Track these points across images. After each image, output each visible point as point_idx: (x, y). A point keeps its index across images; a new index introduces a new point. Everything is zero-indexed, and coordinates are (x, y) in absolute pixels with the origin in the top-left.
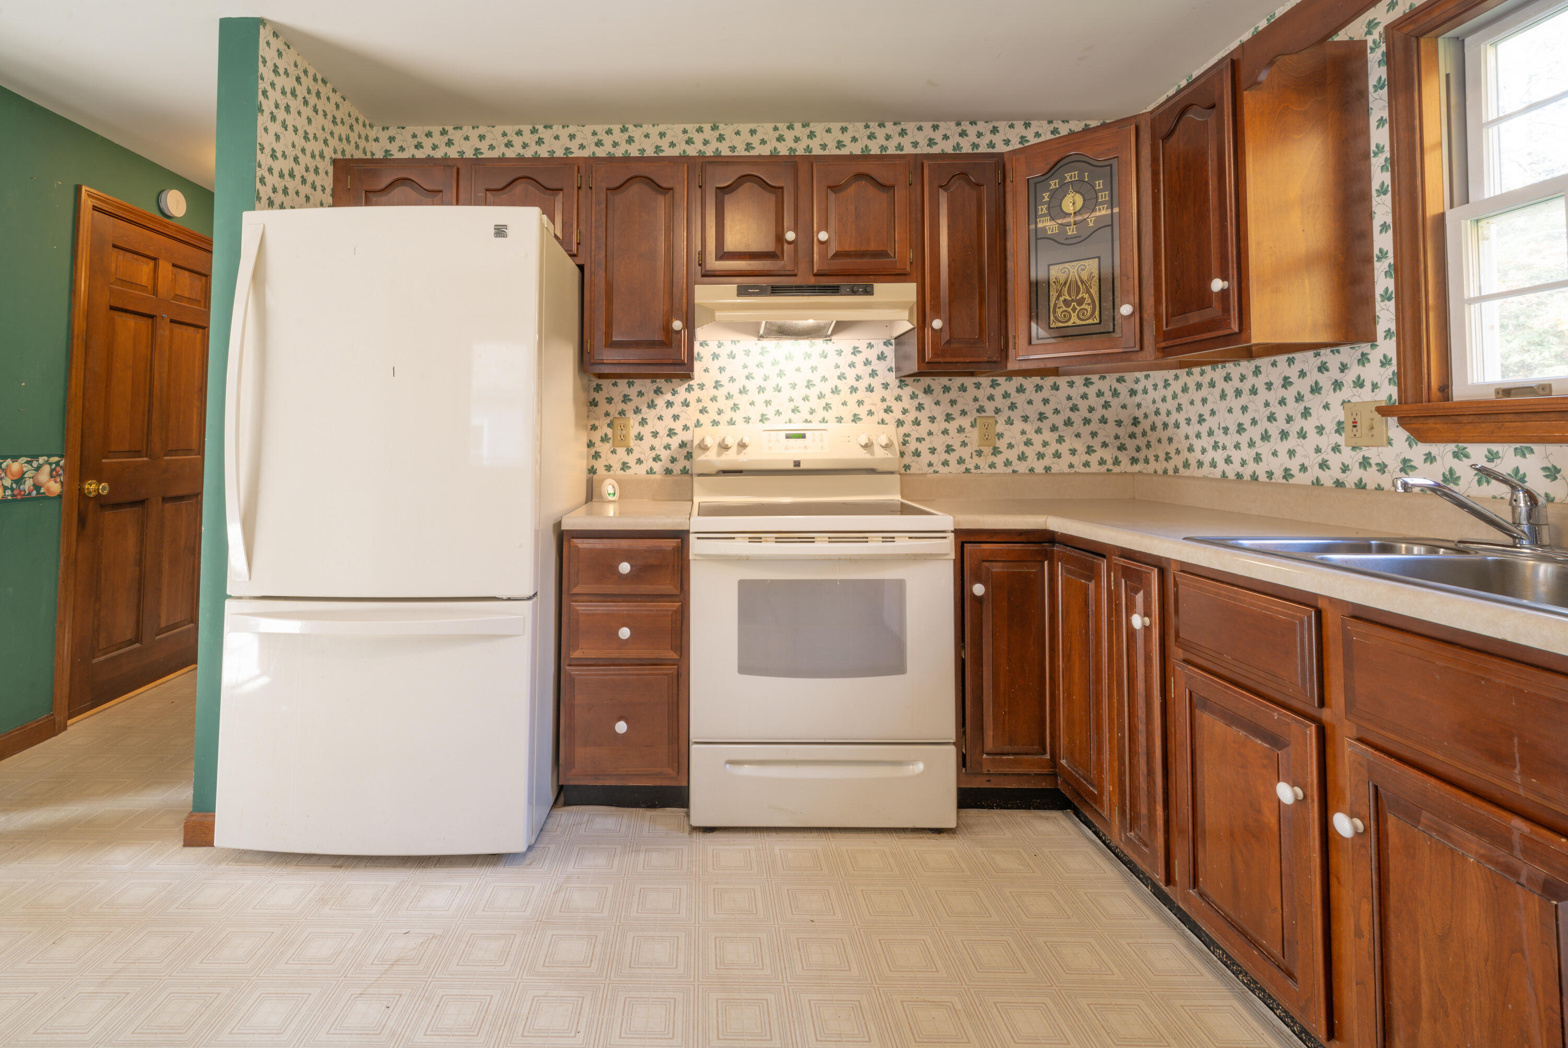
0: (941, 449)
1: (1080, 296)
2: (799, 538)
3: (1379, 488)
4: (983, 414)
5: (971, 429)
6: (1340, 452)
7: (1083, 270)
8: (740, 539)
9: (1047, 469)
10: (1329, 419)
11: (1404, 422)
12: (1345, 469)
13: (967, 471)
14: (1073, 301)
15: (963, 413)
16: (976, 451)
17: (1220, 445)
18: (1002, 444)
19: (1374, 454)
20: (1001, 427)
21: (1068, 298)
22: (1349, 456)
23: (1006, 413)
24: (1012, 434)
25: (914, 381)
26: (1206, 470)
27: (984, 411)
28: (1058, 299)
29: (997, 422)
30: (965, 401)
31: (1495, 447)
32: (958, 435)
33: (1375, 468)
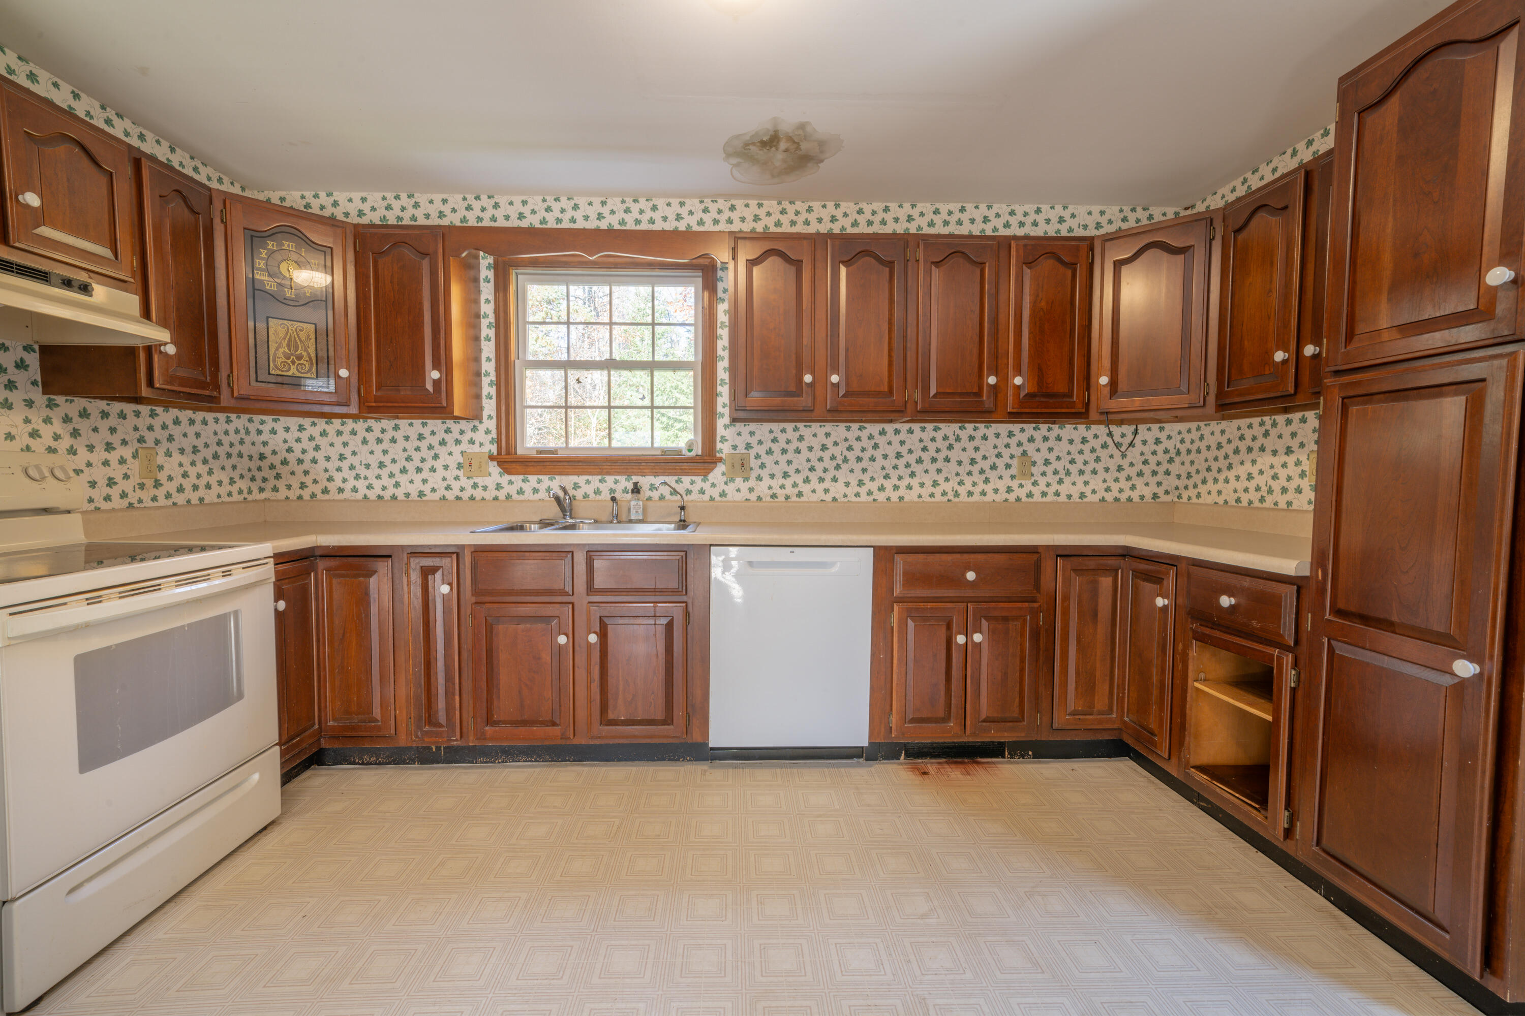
0: (102, 482)
1: (299, 352)
2: (133, 590)
3: (483, 499)
4: (144, 445)
5: (132, 460)
6: (459, 480)
7: (301, 330)
8: (74, 604)
9: (201, 500)
10: (452, 462)
11: (500, 464)
12: (462, 489)
13: (131, 504)
14: (292, 355)
15: (124, 442)
16: (139, 484)
17: (362, 476)
18: (162, 477)
19: (480, 481)
20: (161, 459)
21: (287, 350)
22: (464, 482)
23: (165, 445)
24: (171, 466)
25: (67, 401)
26: (347, 494)
27: (145, 442)
28: (277, 349)
29: (157, 454)
30: (125, 429)
31: (541, 477)
32: (120, 466)
33: (481, 488)
